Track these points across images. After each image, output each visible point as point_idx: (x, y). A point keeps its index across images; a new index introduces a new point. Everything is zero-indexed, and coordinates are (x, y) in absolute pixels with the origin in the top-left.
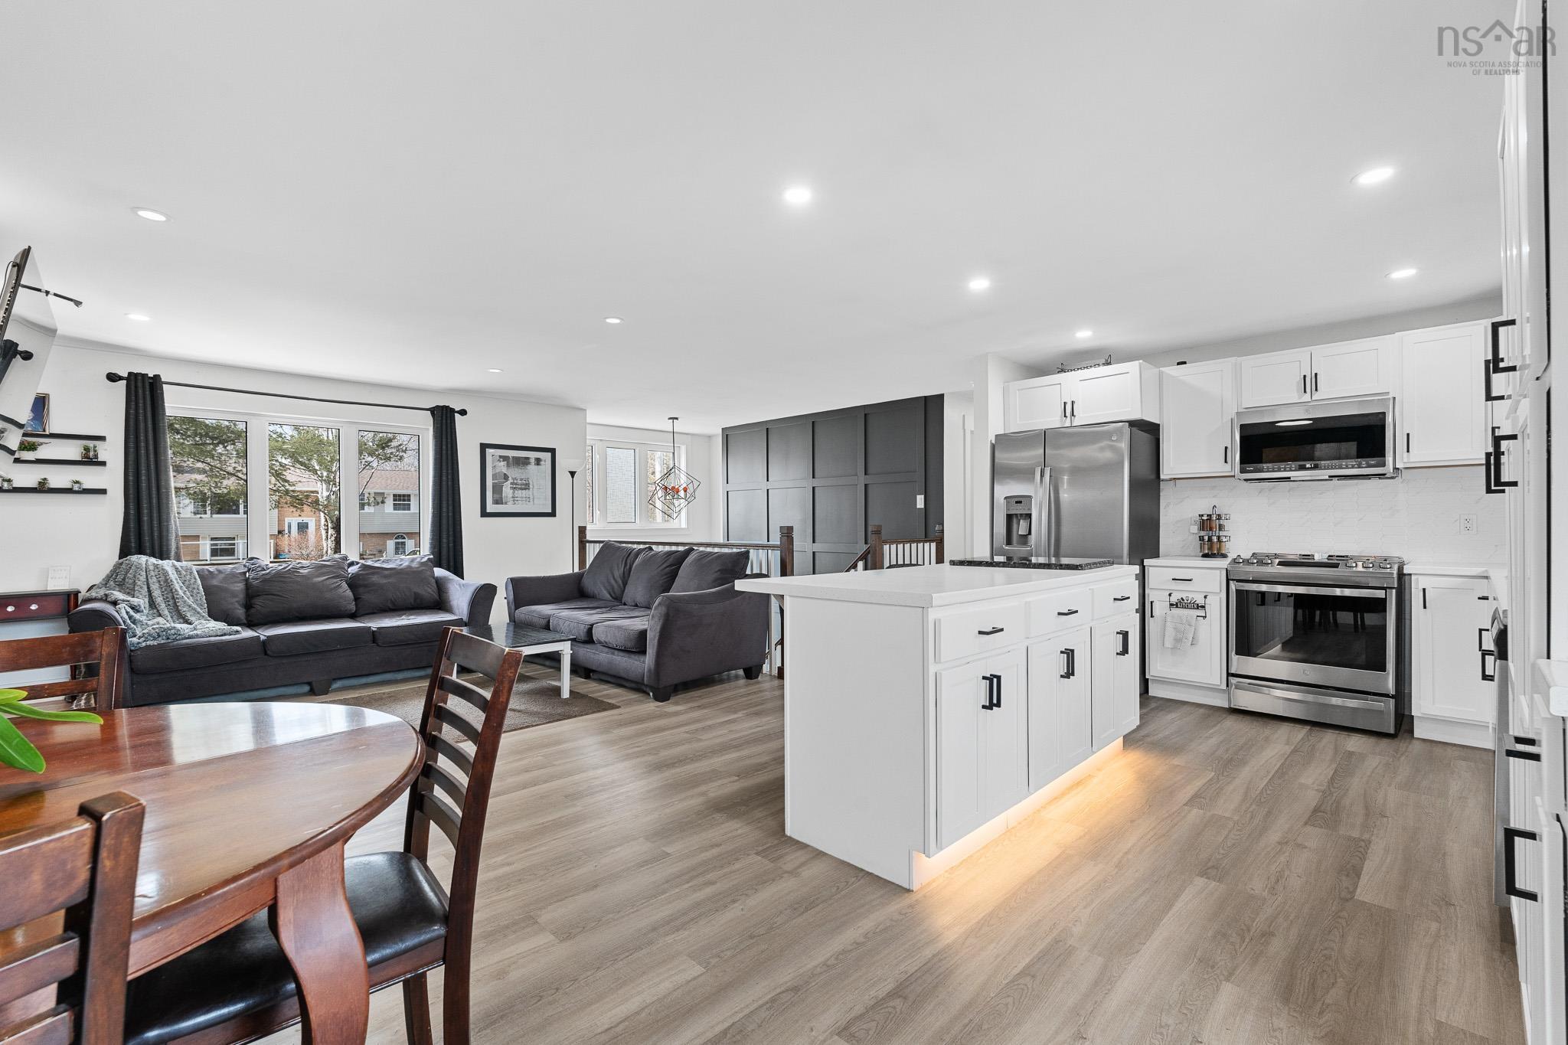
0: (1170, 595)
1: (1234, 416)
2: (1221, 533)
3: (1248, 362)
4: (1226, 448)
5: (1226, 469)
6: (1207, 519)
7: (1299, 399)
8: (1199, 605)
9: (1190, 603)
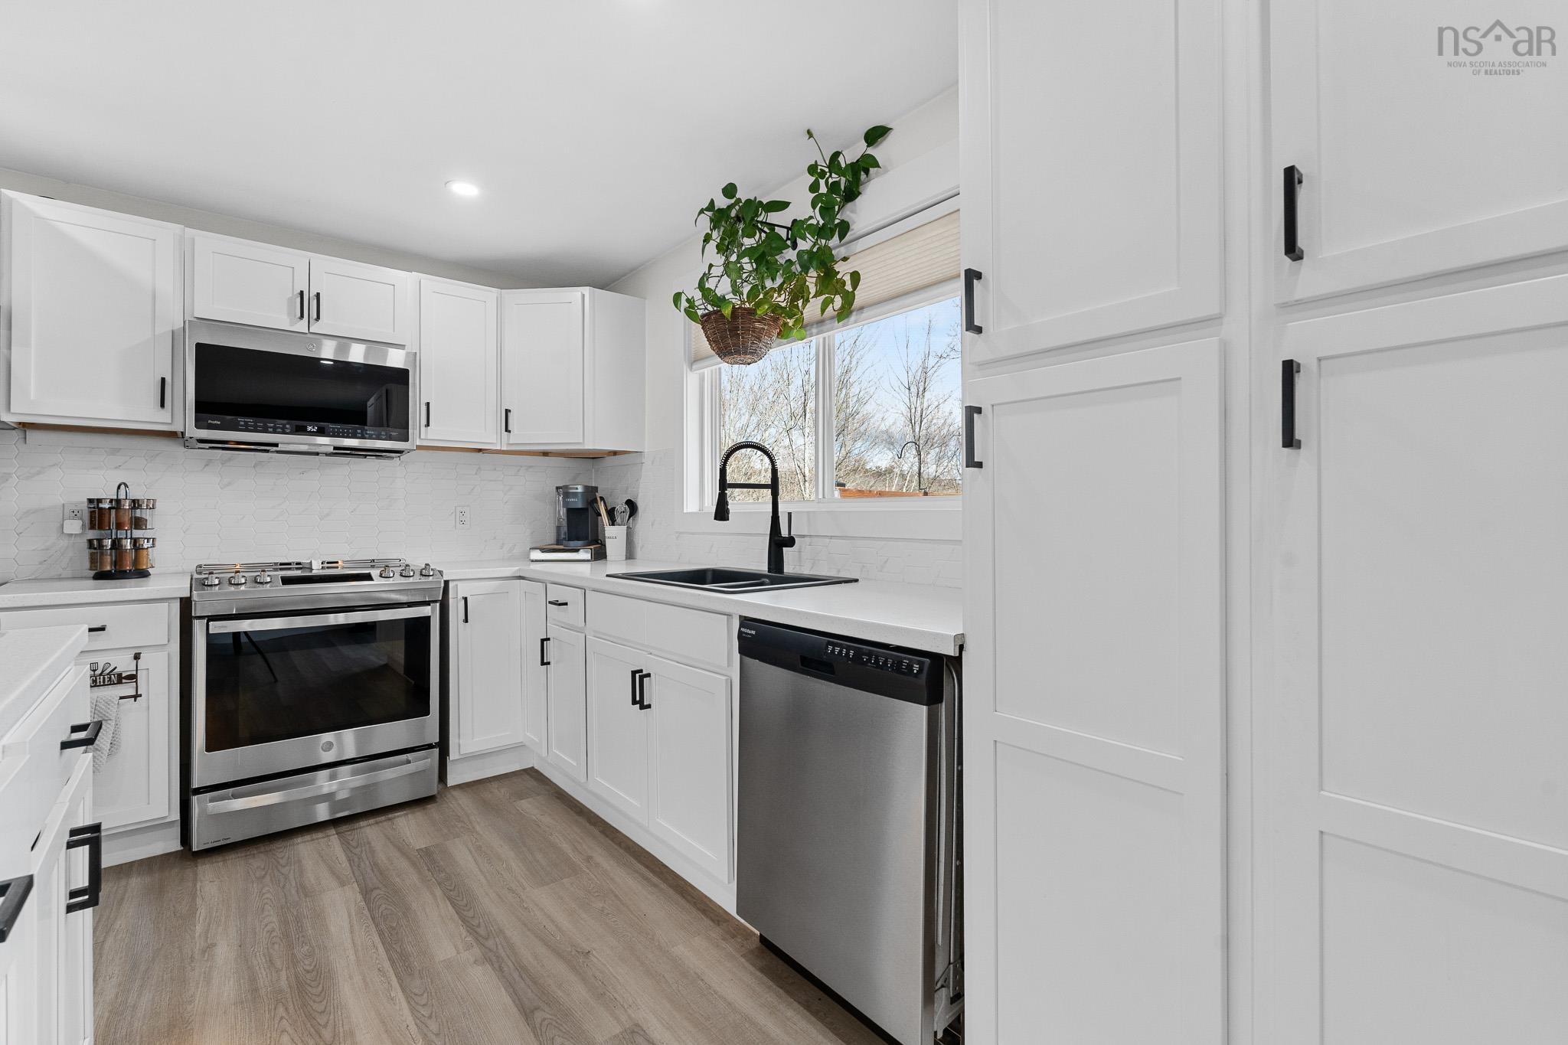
1: (184, 329)
2: (140, 534)
4: (163, 380)
5: (160, 419)
6: (110, 508)
7: (291, 325)
8: (123, 676)
9: (101, 675)
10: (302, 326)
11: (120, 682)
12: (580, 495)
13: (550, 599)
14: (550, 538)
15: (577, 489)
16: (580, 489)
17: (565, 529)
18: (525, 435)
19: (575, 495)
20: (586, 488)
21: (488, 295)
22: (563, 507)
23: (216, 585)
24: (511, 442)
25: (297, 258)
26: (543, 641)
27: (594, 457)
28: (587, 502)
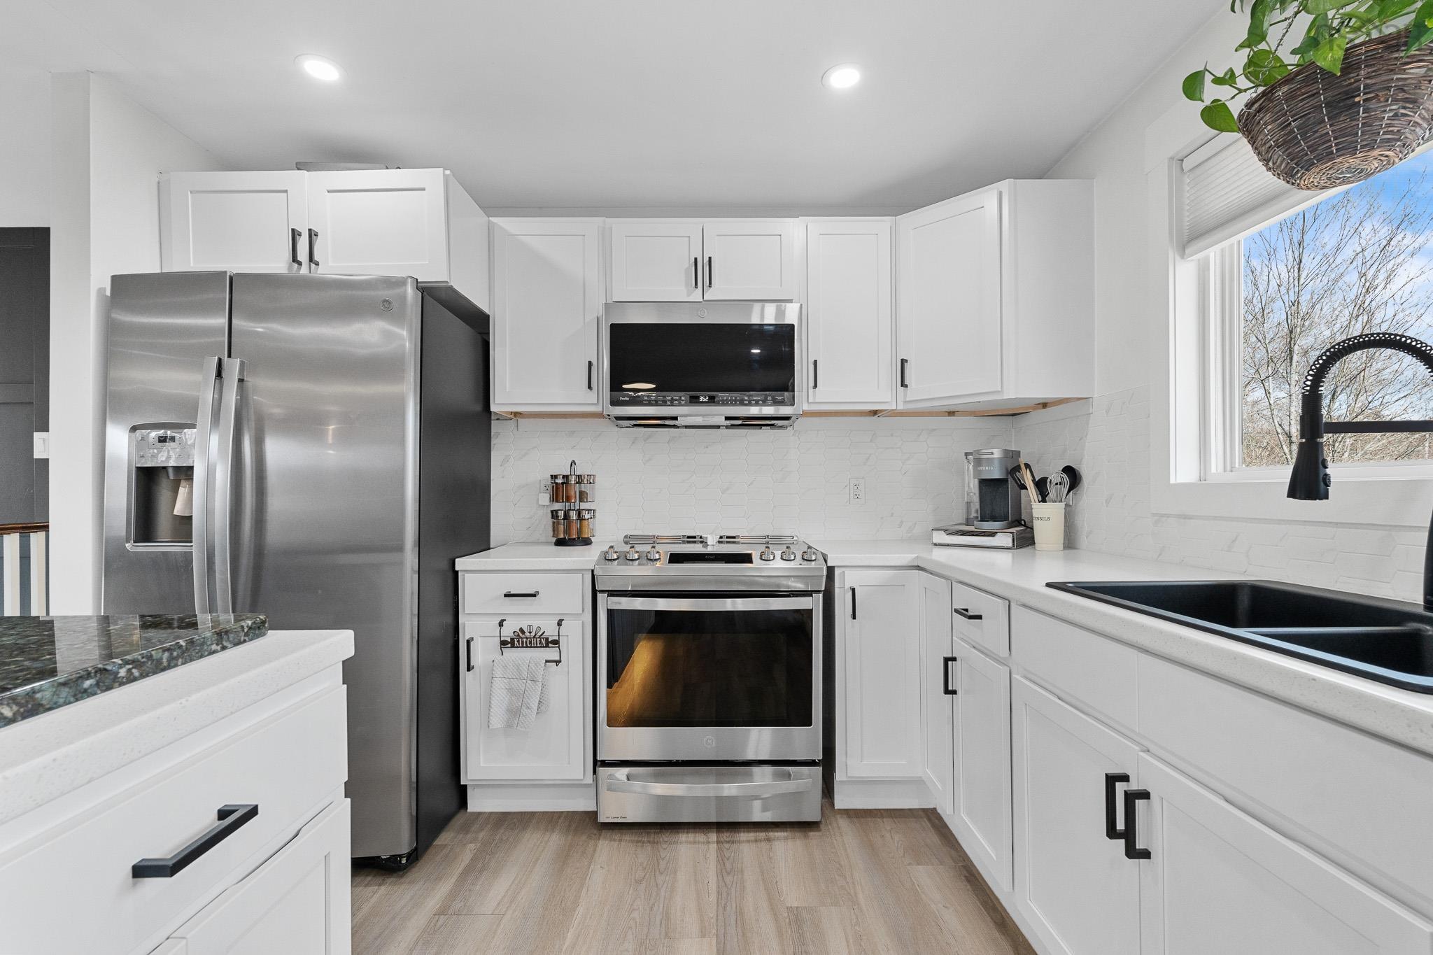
0: (501, 624)
1: (601, 311)
2: (584, 506)
3: (622, 227)
4: (590, 364)
5: (590, 402)
6: (562, 483)
7: (688, 295)
8: (550, 640)
9: (534, 637)
10: (697, 296)
11: (547, 646)
12: (996, 463)
13: (956, 606)
14: (956, 517)
15: (992, 454)
16: (997, 454)
17: (976, 505)
18: (924, 389)
19: (990, 461)
20: (1006, 452)
21: (882, 225)
22: (974, 478)
23: (614, 560)
24: (908, 400)
25: (691, 226)
26: (947, 660)
27: (1013, 414)
28: (1007, 470)
